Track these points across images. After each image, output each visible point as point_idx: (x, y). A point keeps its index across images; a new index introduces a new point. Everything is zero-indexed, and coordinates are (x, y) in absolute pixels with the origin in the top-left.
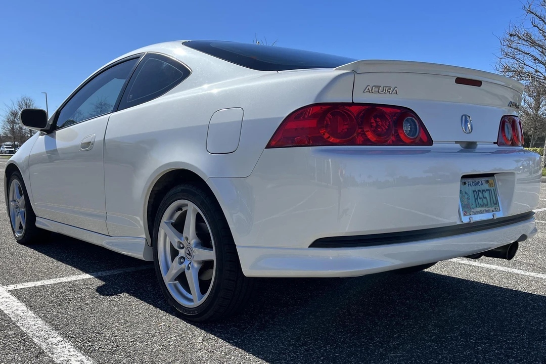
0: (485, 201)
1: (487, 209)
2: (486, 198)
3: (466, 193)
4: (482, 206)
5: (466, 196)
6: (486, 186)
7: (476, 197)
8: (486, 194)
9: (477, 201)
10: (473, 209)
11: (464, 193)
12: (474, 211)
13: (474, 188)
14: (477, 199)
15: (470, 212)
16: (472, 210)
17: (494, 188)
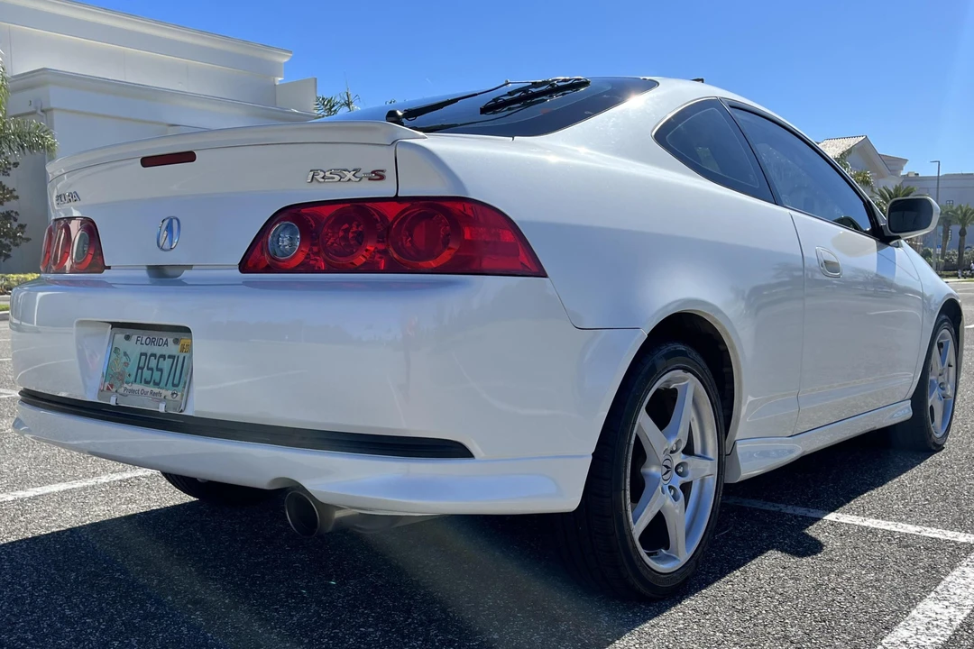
0: (157, 375)
1: (156, 390)
2: (161, 370)
3: (125, 354)
4: (147, 383)
5: (124, 359)
6: (173, 349)
7: (141, 365)
8: (166, 364)
9: (140, 371)
10: (127, 383)
11: (122, 354)
12: (128, 388)
13: (145, 349)
14: (142, 369)
15: (121, 387)
16: (125, 385)
17: (187, 355)
